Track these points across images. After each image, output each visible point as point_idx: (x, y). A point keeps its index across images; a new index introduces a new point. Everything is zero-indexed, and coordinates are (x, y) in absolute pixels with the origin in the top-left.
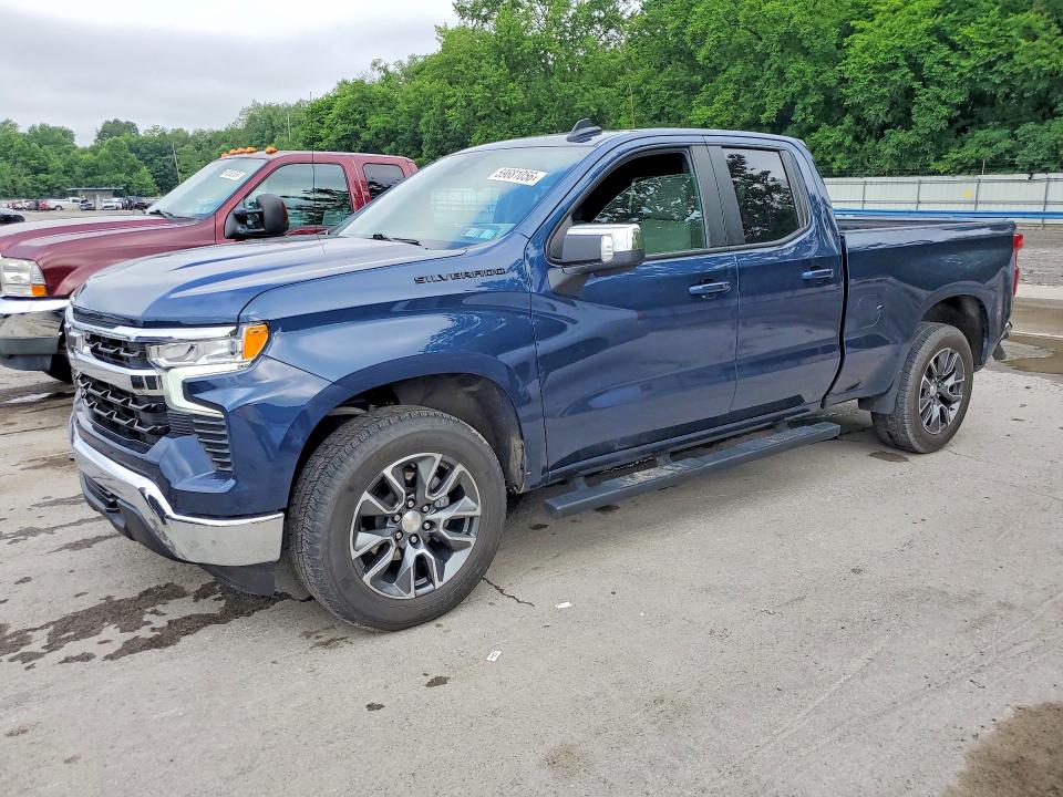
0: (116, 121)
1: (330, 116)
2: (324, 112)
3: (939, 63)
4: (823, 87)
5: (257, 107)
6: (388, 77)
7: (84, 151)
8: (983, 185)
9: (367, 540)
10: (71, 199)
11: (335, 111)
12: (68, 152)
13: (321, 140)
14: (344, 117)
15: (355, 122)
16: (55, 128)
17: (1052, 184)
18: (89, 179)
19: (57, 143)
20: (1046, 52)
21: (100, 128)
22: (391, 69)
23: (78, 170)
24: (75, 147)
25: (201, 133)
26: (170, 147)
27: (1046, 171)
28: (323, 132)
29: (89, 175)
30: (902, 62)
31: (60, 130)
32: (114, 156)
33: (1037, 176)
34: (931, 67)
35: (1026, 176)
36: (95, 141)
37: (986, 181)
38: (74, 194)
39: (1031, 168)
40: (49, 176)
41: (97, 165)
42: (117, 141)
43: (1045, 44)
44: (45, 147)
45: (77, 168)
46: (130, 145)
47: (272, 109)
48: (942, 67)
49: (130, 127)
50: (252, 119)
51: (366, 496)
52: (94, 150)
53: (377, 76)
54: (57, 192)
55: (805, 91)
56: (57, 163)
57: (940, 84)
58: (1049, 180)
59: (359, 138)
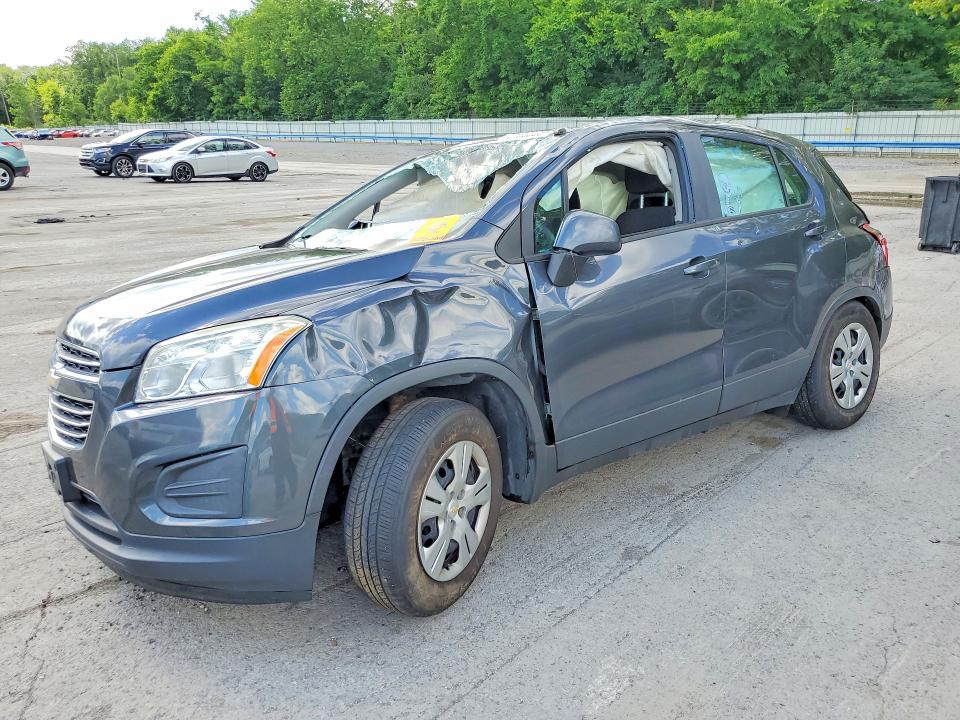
1: (162, 60)
6: (211, 27)
11: (167, 57)
13: (155, 81)
14: (175, 61)
15: (186, 66)
22: (214, 19)
25: (25, 68)
28: (156, 75)
30: (559, 39)
47: (98, 47)
50: (79, 55)
53: (201, 26)
59: (190, 80)
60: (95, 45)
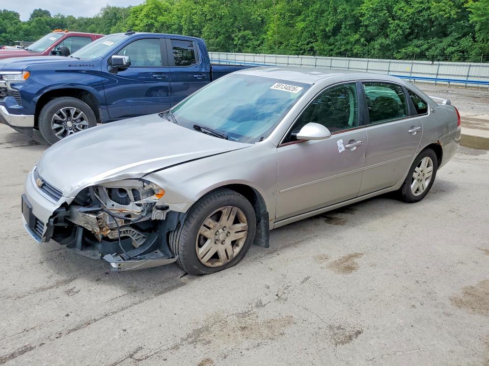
0: (40, 10)
1: (141, 15)
2: (139, 13)
3: (400, 9)
4: (354, 16)
5: (109, 7)
7: (24, 23)
8: (414, 65)
9: (56, 126)
10: (17, 46)
11: (144, 13)
12: (16, 24)
14: (147, 16)
15: (152, 18)
16: (10, 12)
17: (440, 66)
18: (26, 37)
19: (12, 18)
20: (444, 8)
21: (32, 13)
23: (21, 33)
24: (20, 21)
25: (82, 19)
26: (66, 24)
27: (439, 60)
28: (137, 22)
29: (27, 35)
30: (384, 8)
31: (13, 12)
32: (39, 27)
33: (435, 62)
34: (396, 12)
35: (431, 62)
36: (30, 19)
37: (416, 64)
38: (19, 44)
39: (433, 58)
40: (7, 35)
41: (30, 31)
42: (40, 20)
43: (444, 4)
44: (5, 20)
45: (20, 31)
46: (46, 22)
47: (116, 9)
48: (401, 12)
49: (47, 13)
50: (107, 13)
51: (55, 115)
52: (29, 23)
54: (11, 43)
55: (346, 18)
56: (11, 29)
57: (399, 19)
58: (439, 65)
60: (115, 8)
